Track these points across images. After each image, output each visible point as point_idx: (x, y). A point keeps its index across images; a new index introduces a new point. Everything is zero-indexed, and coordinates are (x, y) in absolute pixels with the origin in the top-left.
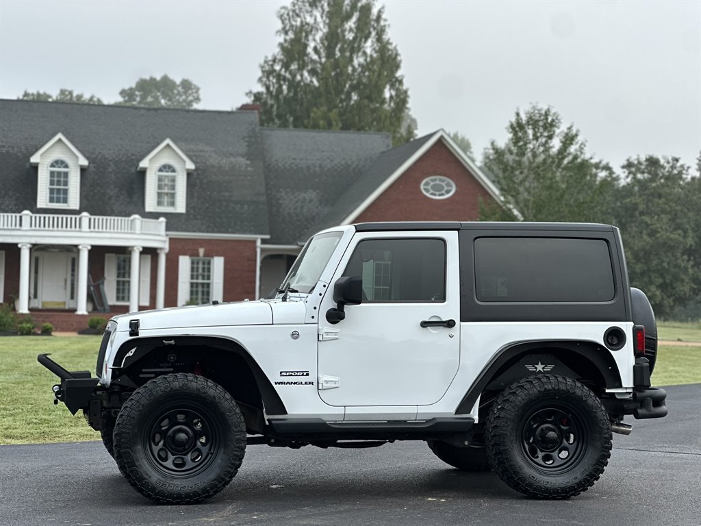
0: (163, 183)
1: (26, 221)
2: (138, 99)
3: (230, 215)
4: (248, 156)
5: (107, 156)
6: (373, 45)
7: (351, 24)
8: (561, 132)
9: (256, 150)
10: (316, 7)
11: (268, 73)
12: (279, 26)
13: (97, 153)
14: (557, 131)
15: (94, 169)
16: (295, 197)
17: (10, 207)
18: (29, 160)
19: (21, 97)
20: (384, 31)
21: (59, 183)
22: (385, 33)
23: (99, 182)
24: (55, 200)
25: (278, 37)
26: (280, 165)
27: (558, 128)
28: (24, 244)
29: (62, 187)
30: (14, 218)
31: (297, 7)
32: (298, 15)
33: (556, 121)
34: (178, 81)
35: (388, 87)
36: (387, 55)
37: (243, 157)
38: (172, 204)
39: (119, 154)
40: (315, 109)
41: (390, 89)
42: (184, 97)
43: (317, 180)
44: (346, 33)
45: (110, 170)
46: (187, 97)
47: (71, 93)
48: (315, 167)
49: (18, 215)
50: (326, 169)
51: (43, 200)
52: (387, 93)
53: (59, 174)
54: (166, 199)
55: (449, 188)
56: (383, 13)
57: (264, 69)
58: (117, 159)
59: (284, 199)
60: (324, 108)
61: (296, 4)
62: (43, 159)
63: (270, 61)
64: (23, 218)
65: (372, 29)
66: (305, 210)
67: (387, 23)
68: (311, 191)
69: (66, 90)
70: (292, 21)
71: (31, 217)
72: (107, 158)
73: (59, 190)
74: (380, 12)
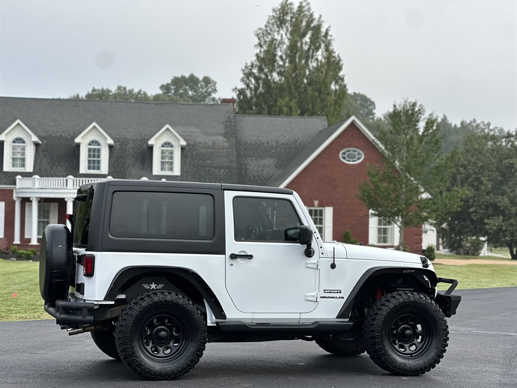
0: (165, 155)
1: (70, 182)
2: (173, 91)
3: (212, 176)
4: (225, 135)
5: (128, 137)
6: (323, 54)
7: (307, 39)
8: (425, 118)
9: (231, 131)
10: (282, 28)
11: (249, 75)
12: (256, 41)
13: (121, 135)
14: (423, 117)
15: (119, 146)
16: (258, 163)
17: (62, 173)
18: (74, 141)
19: (90, 92)
20: (330, 43)
21: (94, 156)
22: (331, 45)
23: (122, 155)
24: (92, 168)
25: (255, 49)
26: (248, 141)
27: (423, 115)
28: (69, 199)
29: (96, 159)
30: (62, 181)
31: (268, 28)
32: (269, 34)
33: (422, 110)
34: (201, 78)
35: (333, 83)
36: (332, 60)
37: (221, 135)
38: (171, 169)
39: (136, 136)
40: (280, 100)
41: (335, 85)
42: (205, 89)
43: (273, 151)
44: (304, 45)
45: (129, 146)
46: (207, 89)
47: (125, 89)
48: (272, 142)
49: (65, 179)
50: (280, 143)
51: (83, 168)
52: (333, 87)
53: (94, 150)
54: (167, 166)
55: (360, 156)
56: (329, 31)
57: (245, 72)
58: (134, 139)
59: (250, 165)
60: (287, 99)
61: (268, 26)
62: (83, 140)
63: (249, 66)
64: (69, 181)
65: (322, 43)
66: (265, 173)
67: (332, 38)
68: (269, 159)
69: (122, 87)
70: (265, 38)
71: (74, 180)
72: (127, 139)
73: (94, 161)
74: (327, 30)
